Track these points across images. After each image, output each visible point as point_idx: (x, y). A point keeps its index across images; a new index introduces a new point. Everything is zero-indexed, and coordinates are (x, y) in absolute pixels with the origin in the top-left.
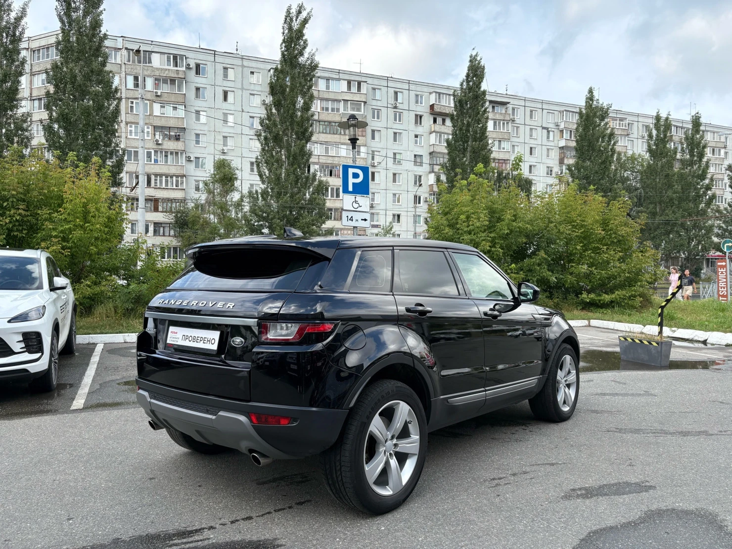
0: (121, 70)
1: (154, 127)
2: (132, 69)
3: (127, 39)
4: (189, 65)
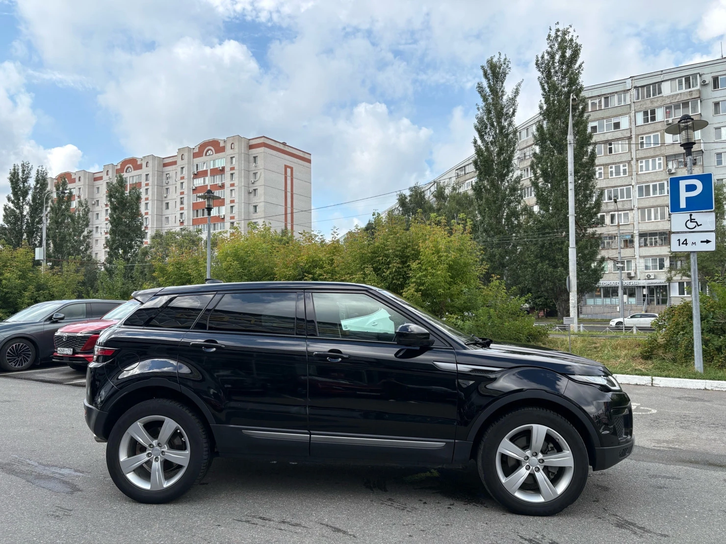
0: (630, 110)
1: (667, 157)
2: (641, 105)
3: (635, 78)
4: (704, 81)
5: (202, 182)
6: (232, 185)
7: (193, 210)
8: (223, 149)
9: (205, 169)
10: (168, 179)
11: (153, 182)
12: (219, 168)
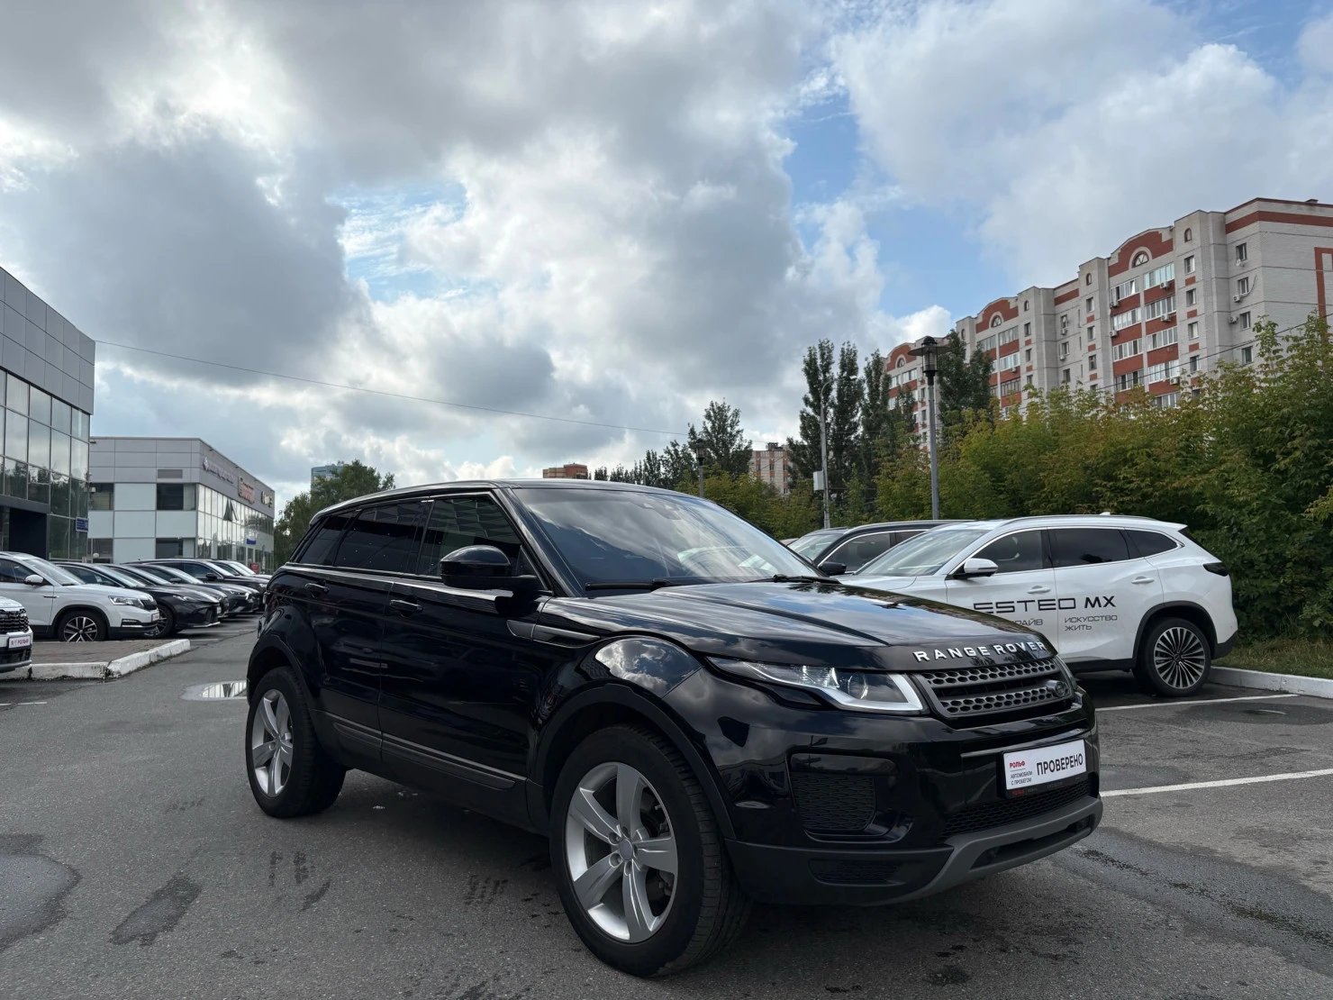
5: (1130, 319)
6: (1192, 314)
7: (1116, 377)
8: (1169, 247)
9: (1133, 292)
10: (1065, 326)
11: (1038, 336)
12: (1162, 284)
